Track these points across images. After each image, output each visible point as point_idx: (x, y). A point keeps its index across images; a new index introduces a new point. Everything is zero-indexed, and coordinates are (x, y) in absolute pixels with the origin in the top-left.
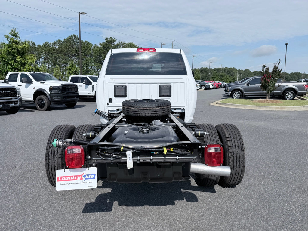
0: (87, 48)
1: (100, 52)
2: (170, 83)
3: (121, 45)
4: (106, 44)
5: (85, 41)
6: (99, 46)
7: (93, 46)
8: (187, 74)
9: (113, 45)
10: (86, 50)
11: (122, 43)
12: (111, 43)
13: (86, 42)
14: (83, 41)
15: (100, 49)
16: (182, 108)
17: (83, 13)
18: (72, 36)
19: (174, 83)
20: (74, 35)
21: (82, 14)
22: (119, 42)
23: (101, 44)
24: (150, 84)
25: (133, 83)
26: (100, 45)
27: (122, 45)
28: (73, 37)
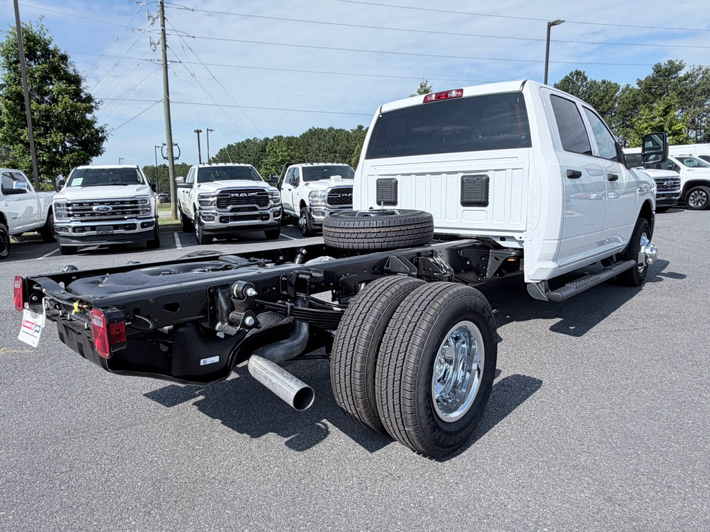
0: (604, 97)
1: (635, 101)
2: (487, 171)
3: (698, 75)
4: (654, 80)
5: (600, 81)
6: (637, 87)
7: (620, 90)
8: (531, 146)
9: (674, 78)
10: (602, 100)
11: (700, 69)
12: (669, 75)
13: (604, 82)
14: (597, 81)
15: (636, 94)
16: (517, 236)
17: (557, 21)
18: (571, 74)
19: (495, 170)
20: (576, 71)
21: (554, 24)
22: (692, 68)
23: (640, 83)
24: (442, 175)
25: (409, 174)
26: (638, 84)
27: (701, 76)
28: (573, 77)
